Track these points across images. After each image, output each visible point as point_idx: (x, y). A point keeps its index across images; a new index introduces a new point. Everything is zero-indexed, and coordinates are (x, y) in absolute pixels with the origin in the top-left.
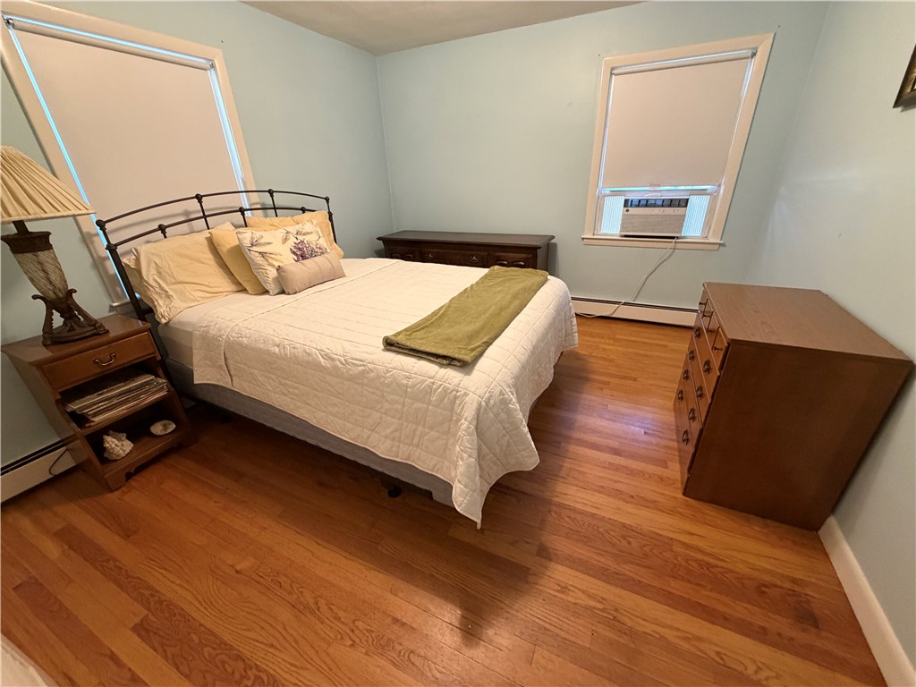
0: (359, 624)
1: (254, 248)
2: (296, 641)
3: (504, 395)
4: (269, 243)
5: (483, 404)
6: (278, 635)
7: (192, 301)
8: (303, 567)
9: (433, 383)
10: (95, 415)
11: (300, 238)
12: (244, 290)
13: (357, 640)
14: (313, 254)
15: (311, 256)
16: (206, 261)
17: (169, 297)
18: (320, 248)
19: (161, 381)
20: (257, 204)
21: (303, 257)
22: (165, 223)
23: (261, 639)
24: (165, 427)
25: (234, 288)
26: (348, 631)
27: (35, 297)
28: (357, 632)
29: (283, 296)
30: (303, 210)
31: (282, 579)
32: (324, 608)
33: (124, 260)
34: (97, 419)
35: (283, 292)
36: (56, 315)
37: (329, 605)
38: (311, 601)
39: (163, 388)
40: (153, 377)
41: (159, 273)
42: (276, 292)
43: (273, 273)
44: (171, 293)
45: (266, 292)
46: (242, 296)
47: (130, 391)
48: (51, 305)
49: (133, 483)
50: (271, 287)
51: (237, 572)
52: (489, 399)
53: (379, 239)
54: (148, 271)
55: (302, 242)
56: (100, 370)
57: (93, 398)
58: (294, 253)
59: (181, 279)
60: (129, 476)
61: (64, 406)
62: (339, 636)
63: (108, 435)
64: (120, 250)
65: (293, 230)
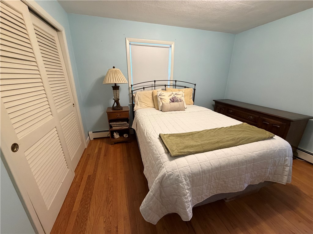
0: (111, 218)
1: (160, 97)
2: (99, 207)
3: (179, 177)
4: (164, 96)
5: (167, 175)
6: (99, 202)
7: (142, 107)
8: (117, 190)
9: (159, 157)
10: (114, 127)
11: (175, 96)
12: (155, 107)
13: (106, 222)
14: (177, 101)
15: (176, 102)
16: (150, 98)
17: (138, 105)
18: (180, 100)
19: (128, 124)
20: (172, 84)
21: (173, 102)
22: (145, 87)
23: (96, 199)
24: (126, 135)
25: (153, 106)
26: (107, 217)
27: (113, 99)
28: (108, 219)
29: (161, 112)
30: (185, 87)
31: (112, 189)
32: (110, 205)
33: (134, 94)
34: (113, 128)
35: (161, 111)
36: (115, 103)
37: (112, 205)
38: (110, 200)
39: (127, 126)
40: (126, 123)
41: (138, 99)
42: (160, 110)
43: (161, 104)
44: (139, 104)
45: (158, 109)
46: (154, 109)
47: (121, 124)
48: (115, 101)
49: (115, 145)
50: (160, 108)
51: (108, 179)
52: (171, 175)
53: (214, 100)
54: (137, 97)
55: (175, 97)
56: (117, 117)
57: (115, 123)
58: (171, 100)
59: (142, 101)
60: (115, 143)
61: (110, 123)
62: (105, 216)
63: (115, 132)
64: (133, 92)
65: (174, 93)
